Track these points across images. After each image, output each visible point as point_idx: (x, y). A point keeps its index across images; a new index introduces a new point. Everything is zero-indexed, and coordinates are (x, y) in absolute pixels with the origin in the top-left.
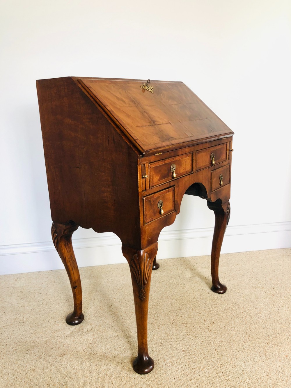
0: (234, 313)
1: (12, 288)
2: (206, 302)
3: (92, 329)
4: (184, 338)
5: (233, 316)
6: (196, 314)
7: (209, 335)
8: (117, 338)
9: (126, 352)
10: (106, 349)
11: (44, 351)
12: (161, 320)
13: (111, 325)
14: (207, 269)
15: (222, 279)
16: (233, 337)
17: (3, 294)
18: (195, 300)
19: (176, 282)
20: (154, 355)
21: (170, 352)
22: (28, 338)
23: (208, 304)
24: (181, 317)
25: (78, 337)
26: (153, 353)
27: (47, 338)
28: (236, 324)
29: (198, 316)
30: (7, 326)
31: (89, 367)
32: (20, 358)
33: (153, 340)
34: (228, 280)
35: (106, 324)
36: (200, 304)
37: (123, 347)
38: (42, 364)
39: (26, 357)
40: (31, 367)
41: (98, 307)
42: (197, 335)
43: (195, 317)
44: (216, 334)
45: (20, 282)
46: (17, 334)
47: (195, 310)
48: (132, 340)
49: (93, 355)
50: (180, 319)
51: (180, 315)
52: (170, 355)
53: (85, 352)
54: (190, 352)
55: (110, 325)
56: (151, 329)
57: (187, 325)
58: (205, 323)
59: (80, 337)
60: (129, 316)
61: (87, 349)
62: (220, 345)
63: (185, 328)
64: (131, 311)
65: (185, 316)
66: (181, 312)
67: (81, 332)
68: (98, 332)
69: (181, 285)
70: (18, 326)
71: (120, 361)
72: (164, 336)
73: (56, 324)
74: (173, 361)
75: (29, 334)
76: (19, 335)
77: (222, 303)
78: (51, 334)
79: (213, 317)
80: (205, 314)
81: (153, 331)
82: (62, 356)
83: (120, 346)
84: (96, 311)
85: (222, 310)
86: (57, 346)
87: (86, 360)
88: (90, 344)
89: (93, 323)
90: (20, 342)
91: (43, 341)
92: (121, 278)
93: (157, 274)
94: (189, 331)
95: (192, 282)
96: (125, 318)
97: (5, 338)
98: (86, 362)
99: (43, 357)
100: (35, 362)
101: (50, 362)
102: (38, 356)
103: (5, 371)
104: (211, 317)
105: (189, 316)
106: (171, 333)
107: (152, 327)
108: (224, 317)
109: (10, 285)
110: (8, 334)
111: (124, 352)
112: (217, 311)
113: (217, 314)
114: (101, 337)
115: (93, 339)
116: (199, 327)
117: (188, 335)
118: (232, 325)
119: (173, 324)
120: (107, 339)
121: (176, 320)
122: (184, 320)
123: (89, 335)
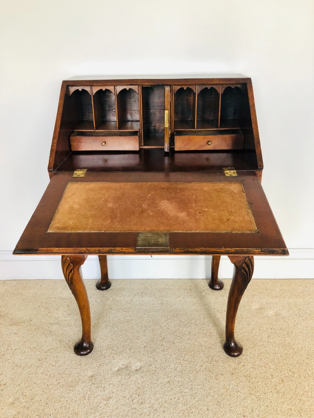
0: (309, 370)
1: (59, 299)
2: (275, 349)
3: (141, 368)
4: (245, 398)
5: (307, 374)
6: (261, 365)
7: (275, 398)
8: (168, 385)
9: (178, 406)
10: (155, 399)
11: (89, 390)
12: (219, 367)
13: (163, 366)
14: (279, 300)
15: (296, 316)
16: (305, 404)
17: (50, 306)
18: (261, 343)
19: (241, 315)
20: (209, 416)
21: (228, 415)
22: (72, 370)
23: (277, 351)
24: (244, 366)
25: (126, 377)
26: (208, 414)
27: (93, 372)
28: (310, 387)
30: (52, 349)
32: (64, 395)
33: (210, 394)
34: (303, 320)
35: (156, 363)
36: (267, 350)
37: (175, 400)
38: (86, 408)
39: (69, 395)
40: (74, 409)
41: (150, 339)
42: (261, 396)
43: (260, 369)
44: (285, 397)
45: (67, 291)
46: (62, 362)
47: (260, 358)
48: (184, 391)
49: (141, 404)
50: (242, 368)
51: (242, 364)
53: (132, 399)
55: (161, 365)
56: (207, 378)
57: (251, 380)
58: (272, 381)
59: (128, 377)
60: (183, 355)
61: (134, 395)
62: (289, 414)
63: (248, 383)
64: (185, 349)
65: (248, 366)
66: (244, 358)
67: (129, 370)
68: (148, 374)
69: (245, 319)
70: (63, 351)
72: (222, 391)
73: (103, 355)
75: (74, 364)
76: (64, 363)
77: (295, 353)
78: (97, 367)
79: (283, 373)
80: (273, 367)
81: (210, 382)
82: (107, 400)
83: (171, 398)
84: (147, 344)
85: (294, 363)
86: (103, 385)
87: (132, 410)
88: (138, 389)
89: (142, 360)
90: (65, 373)
91: (88, 376)
92: (177, 299)
93: (218, 300)
94: (252, 388)
95: (260, 316)
96: (179, 358)
97: (49, 366)
98: (132, 413)
99: (87, 398)
100: (79, 403)
101: (95, 406)
102: (82, 395)
103: (47, 410)
104: (280, 372)
105: (253, 367)
106: (231, 387)
107: (209, 375)
108: (296, 375)
109: (57, 294)
110: (52, 360)
111: (175, 406)
112: (287, 364)
113: (288, 368)
114: (150, 381)
115: (142, 383)
116: (264, 384)
117: (250, 394)
118: (305, 388)
119: (233, 375)
120: (157, 385)
121: (237, 370)
122: (247, 371)
123: (138, 376)
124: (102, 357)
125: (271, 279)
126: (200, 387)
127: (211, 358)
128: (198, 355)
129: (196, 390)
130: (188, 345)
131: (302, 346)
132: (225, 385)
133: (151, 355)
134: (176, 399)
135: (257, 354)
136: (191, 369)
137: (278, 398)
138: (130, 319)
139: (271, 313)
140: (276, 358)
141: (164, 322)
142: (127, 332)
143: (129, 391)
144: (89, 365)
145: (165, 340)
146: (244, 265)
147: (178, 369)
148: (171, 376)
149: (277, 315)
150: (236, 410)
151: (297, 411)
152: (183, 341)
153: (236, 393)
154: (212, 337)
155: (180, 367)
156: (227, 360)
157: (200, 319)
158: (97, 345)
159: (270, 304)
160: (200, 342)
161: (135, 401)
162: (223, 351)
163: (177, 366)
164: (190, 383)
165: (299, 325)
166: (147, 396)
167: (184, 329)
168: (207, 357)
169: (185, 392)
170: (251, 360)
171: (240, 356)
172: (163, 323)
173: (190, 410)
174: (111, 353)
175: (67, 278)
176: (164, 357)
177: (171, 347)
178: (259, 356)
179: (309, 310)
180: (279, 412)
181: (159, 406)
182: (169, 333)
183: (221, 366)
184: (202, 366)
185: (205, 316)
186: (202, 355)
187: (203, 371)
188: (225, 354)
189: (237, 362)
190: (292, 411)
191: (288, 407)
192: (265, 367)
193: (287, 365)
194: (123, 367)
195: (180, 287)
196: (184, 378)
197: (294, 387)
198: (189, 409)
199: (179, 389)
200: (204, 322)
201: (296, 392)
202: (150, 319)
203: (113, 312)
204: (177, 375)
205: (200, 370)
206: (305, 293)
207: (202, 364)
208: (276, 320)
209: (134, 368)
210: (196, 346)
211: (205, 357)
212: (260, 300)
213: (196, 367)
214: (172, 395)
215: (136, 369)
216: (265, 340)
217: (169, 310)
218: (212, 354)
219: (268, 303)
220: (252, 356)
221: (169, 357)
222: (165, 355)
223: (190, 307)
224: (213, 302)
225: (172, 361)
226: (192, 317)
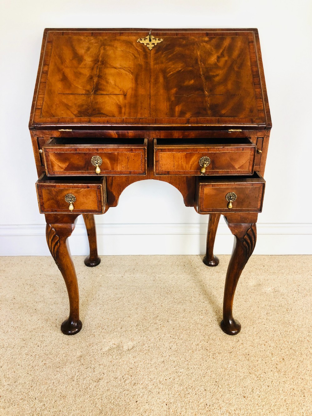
1: (45, 276)
2: (274, 326)
3: (133, 347)
4: (244, 378)
5: (308, 352)
6: (261, 343)
7: (277, 377)
8: (163, 365)
9: (173, 387)
10: (149, 379)
11: (77, 371)
12: (217, 346)
14: (277, 276)
15: (295, 293)
16: (308, 384)
17: (35, 284)
18: (260, 320)
20: (207, 397)
21: (227, 396)
22: (60, 350)
23: (276, 329)
24: (242, 344)
25: (117, 357)
26: (205, 394)
27: (81, 352)
29: (263, 345)
30: (38, 328)
31: (129, 402)
32: (50, 377)
33: (207, 374)
34: (303, 296)
35: (150, 342)
36: (266, 328)
37: (170, 380)
38: (74, 390)
39: (56, 377)
40: (62, 392)
41: (142, 317)
42: (262, 375)
43: (259, 347)
44: (287, 376)
45: (54, 268)
46: (48, 342)
49: (134, 385)
50: (241, 347)
51: (241, 342)
52: (227, 401)
53: (125, 380)
54: (253, 400)
55: (155, 344)
56: (204, 358)
57: (250, 359)
58: (273, 359)
59: (120, 357)
60: (178, 334)
61: (127, 375)
62: (291, 394)
63: (247, 362)
64: (180, 327)
65: (247, 344)
66: (242, 336)
67: (121, 350)
68: (141, 354)
69: (243, 296)
70: (49, 331)
71: (165, 399)
72: (219, 370)
73: (92, 334)
74: (231, 410)
75: (61, 344)
76: (51, 342)
77: (295, 330)
78: (86, 347)
79: (283, 351)
80: (273, 345)
81: (207, 361)
82: (97, 381)
83: (166, 378)
84: (140, 322)
85: (295, 341)
86: (92, 365)
87: (125, 392)
88: (130, 370)
89: (135, 339)
90: (51, 353)
91: (77, 356)
92: (170, 276)
93: (213, 277)
94: (251, 367)
95: (258, 293)
96: (173, 337)
97: (34, 346)
98: (125, 395)
99: (75, 380)
100: (66, 385)
101: (84, 388)
102: (70, 377)
103: (31, 393)
104: (280, 350)
105: (252, 345)
106: (229, 366)
107: (206, 354)
108: (297, 353)
109: (43, 271)
110: (38, 340)
111: (170, 386)
112: (288, 342)
113: (289, 346)
114: (144, 361)
115: (135, 363)
116: (264, 363)
117: (250, 373)
118: (307, 367)
119: (232, 354)
120: (151, 365)
121: (235, 348)
122: (246, 349)
123: (130, 355)
124: (92, 336)
126: (197, 366)
127: (207, 336)
128: (194, 334)
129: (192, 369)
130: (183, 323)
131: (303, 323)
132: (223, 364)
133: (144, 334)
134: (172, 379)
135: (256, 331)
136: (187, 348)
137: (279, 377)
138: (121, 296)
139: (269, 289)
140: (275, 335)
141: (157, 299)
142: (118, 310)
143: (121, 371)
144: (77, 344)
145: (159, 318)
146: (246, 237)
147: (172, 348)
148: (165, 355)
149: (275, 292)
150: (235, 390)
151: (300, 391)
152: (178, 318)
153: (234, 373)
154: (208, 315)
155: (175, 347)
156: (224, 339)
157: (195, 296)
158: (86, 324)
159: (268, 280)
160: (195, 319)
161: (127, 382)
162: (220, 329)
163: (172, 344)
164: (186, 363)
165: (299, 301)
166: (140, 376)
167: (179, 306)
168: (204, 336)
169: (180, 372)
170: (250, 337)
171: (238, 335)
173: (187, 390)
174: (102, 332)
175: (53, 252)
176: (158, 336)
177: (165, 325)
178: (258, 334)
179: (308, 286)
180: (281, 392)
181: (154, 387)
182: (162, 311)
183: (219, 345)
184: (198, 345)
185: (200, 293)
186: (198, 333)
187: (199, 350)
188: (222, 332)
189: (235, 340)
190: (295, 391)
191: (291, 387)
192: (265, 345)
193: (288, 343)
194: (114, 346)
195: (174, 263)
196: (179, 357)
197: (296, 366)
198: (185, 390)
199: (175, 369)
200: (199, 300)
201: (298, 371)
202: (143, 296)
203: (103, 289)
204: (171, 355)
205: (196, 349)
206: (303, 269)
207: (199, 342)
208: (275, 297)
209: (125, 348)
210: (191, 324)
211: (202, 336)
212: (257, 276)
213: (192, 346)
214: (167, 375)
215: (128, 349)
216: (264, 317)
217: (162, 287)
218: (208, 332)
219: (266, 280)
220: (250, 334)
221: (163, 335)
222: (158, 334)
223: (184, 284)
224: (208, 279)
225: (166, 340)
226: (186, 294)
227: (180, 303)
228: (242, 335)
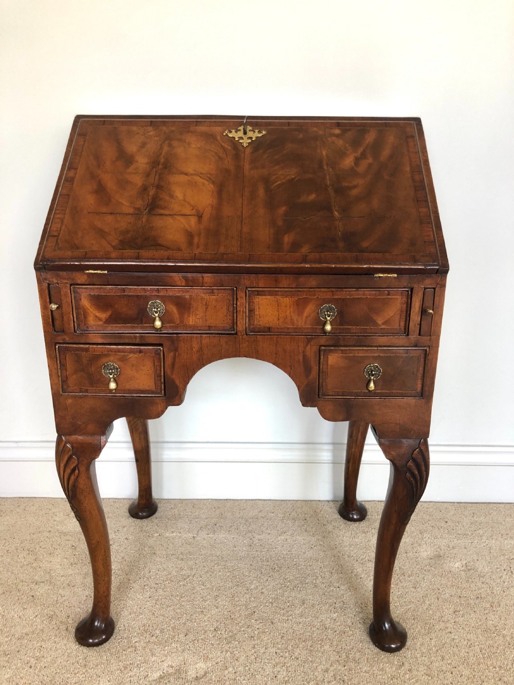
2: (469, 637)
3: (206, 673)
6: (444, 668)
12: (362, 674)
13: (249, 669)
14: (470, 541)
15: (505, 573)
18: (442, 625)
19: (400, 568)
22: (69, 676)
23: (473, 641)
24: (410, 670)
29: (449, 674)
30: (33, 632)
35: (237, 664)
36: (453, 639)
41: (225, 613)
43: (441, 677)
46: (49, 659)
47: (442, 654)
50: (407, 676)
51: (407, 666)
55: (247, 668)
60: (290, 648)
64: (294, 635)
65: (418, 671)
66: (409, 655)
67: (183, 678)
69: (409, 577)
70: (53, 638)
73: (132, 646)
75: (73, 664)
76: (54, 661)
77: (507, 644)
78: (119, 672)
80: (466, 672)
84: (221, 623)
85: (507, 665)
89: (210, 656)
93: (356, 540)
95: (436, 572)
96: (281, 654)
97: (24, 666)
105: (429, 672)
110: (31, 655)
112: (494, 667)
113: (496, 675)
121: (397, 679)
124: (130, 650)
125: (454, 503)
127: (344, 654)
128: (319, 649)
130: (301, 626)
133: (227, 648)
135: (435, 646)
136: (307, 677)
138: (189, 574)
139: (457, 565)
140: (471, 654)
141: (254, 580)
142: (183, 600)
144: (103, 666)
145: (256, 616)
146: (410, 463)
147: (279, 676)
149: (469, 570)
152: (291, 617)
154: (346, 611)
155: (285, 673)
156: (376, 659)
157: (323, 576)
158: (122, 626)
159: (453, 548)
160: (322, 620)
162: (368, 639)
163: (279, 669)
167: (293, 594)
168: (338, 652)
170: (424, 658)
171: (401, 652)
172: (252, 582)
174: (149, 641)
175: (66, 485)
176: (253, 651)
177: (267, 630)
178: (439, 651)
182: (262, 602)
183: (366, 672)
184: (327, 671)
185: (333, 569)
186: (327, 647)
187: (329, 682)
188: (372, 646)
192: (452, 673)
193: (494, 669)
194: (171, 670)
195: (287, 515)
200: (331, 582)
202: (228, 574)
205: (324, 680)
207: (328, 666)
208: (468, 580)
209: (192, 674)
210: (315, 629)
211: (334, 653)
212: (435, 541)
213: (316, 673)
215: (197, 677)
216: (449, 619)
217: (265, 558)
218: (346, 645)
219: (451, 547)
220: (424, 651)
221: (262, 651)
222: (254, 647)
223: (305, 553)
224: (347, 544)
225: (268, 659)
226: (308, 572)
227: (295, 589)
228: (410, 653)
